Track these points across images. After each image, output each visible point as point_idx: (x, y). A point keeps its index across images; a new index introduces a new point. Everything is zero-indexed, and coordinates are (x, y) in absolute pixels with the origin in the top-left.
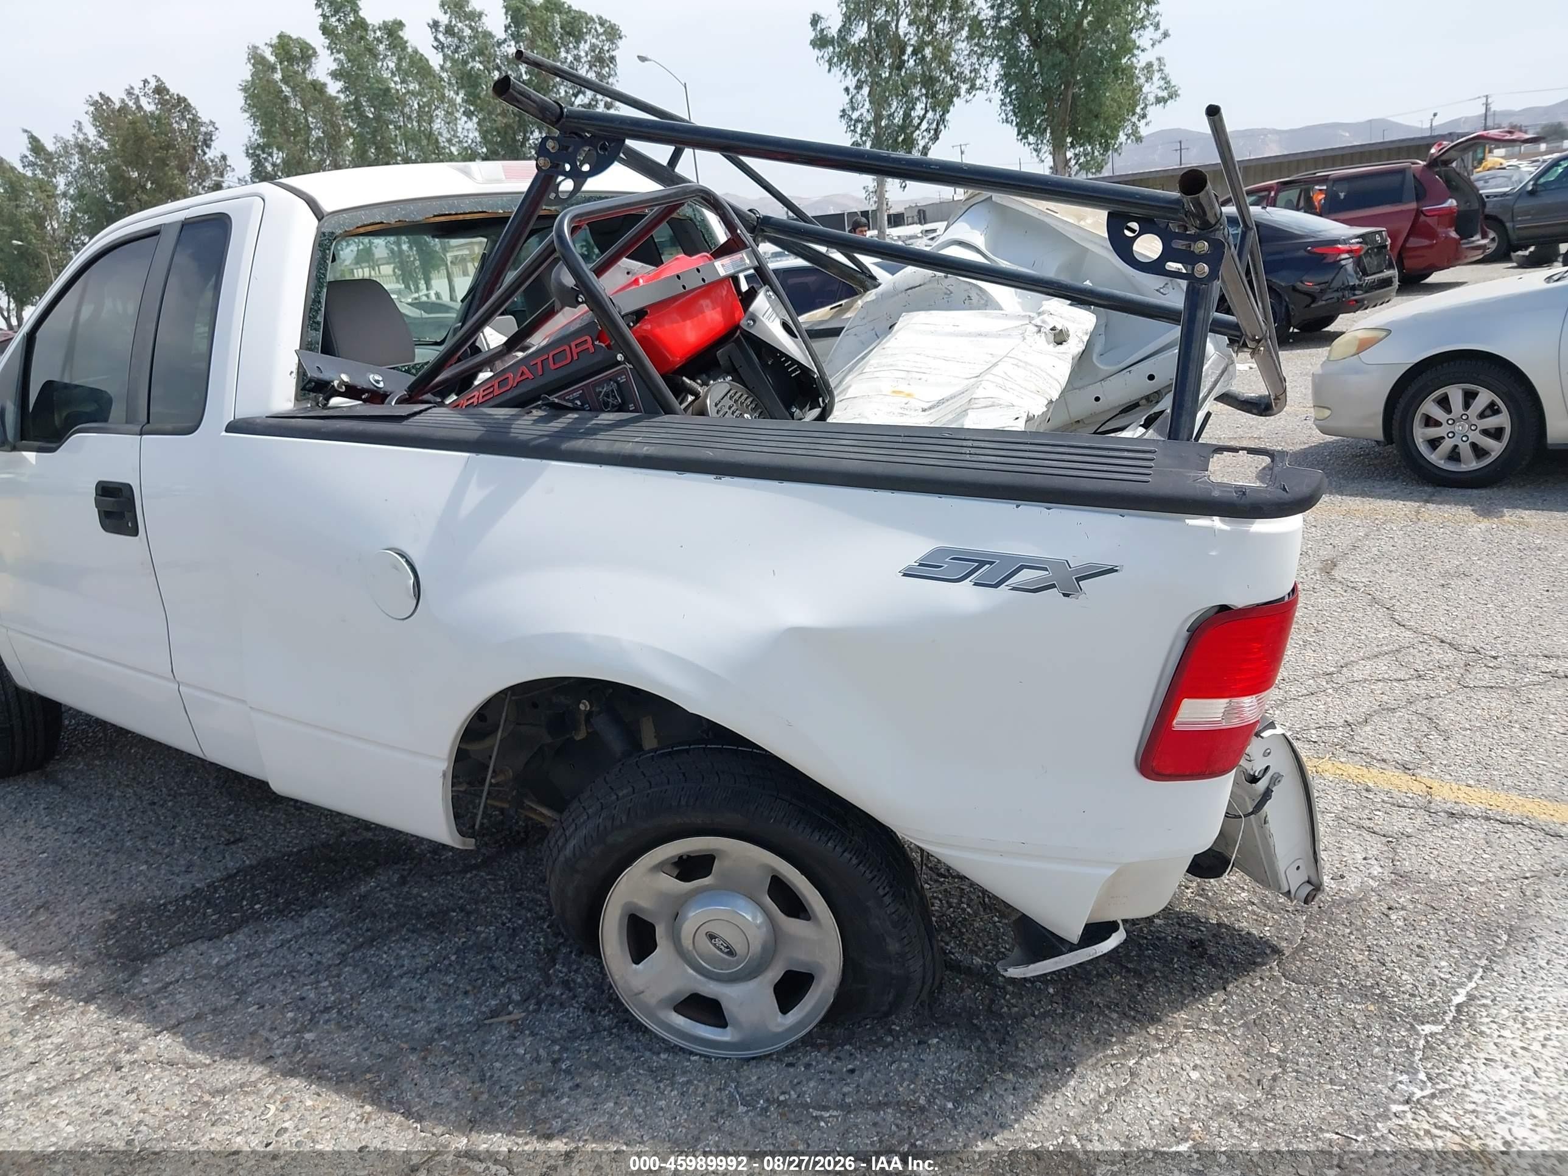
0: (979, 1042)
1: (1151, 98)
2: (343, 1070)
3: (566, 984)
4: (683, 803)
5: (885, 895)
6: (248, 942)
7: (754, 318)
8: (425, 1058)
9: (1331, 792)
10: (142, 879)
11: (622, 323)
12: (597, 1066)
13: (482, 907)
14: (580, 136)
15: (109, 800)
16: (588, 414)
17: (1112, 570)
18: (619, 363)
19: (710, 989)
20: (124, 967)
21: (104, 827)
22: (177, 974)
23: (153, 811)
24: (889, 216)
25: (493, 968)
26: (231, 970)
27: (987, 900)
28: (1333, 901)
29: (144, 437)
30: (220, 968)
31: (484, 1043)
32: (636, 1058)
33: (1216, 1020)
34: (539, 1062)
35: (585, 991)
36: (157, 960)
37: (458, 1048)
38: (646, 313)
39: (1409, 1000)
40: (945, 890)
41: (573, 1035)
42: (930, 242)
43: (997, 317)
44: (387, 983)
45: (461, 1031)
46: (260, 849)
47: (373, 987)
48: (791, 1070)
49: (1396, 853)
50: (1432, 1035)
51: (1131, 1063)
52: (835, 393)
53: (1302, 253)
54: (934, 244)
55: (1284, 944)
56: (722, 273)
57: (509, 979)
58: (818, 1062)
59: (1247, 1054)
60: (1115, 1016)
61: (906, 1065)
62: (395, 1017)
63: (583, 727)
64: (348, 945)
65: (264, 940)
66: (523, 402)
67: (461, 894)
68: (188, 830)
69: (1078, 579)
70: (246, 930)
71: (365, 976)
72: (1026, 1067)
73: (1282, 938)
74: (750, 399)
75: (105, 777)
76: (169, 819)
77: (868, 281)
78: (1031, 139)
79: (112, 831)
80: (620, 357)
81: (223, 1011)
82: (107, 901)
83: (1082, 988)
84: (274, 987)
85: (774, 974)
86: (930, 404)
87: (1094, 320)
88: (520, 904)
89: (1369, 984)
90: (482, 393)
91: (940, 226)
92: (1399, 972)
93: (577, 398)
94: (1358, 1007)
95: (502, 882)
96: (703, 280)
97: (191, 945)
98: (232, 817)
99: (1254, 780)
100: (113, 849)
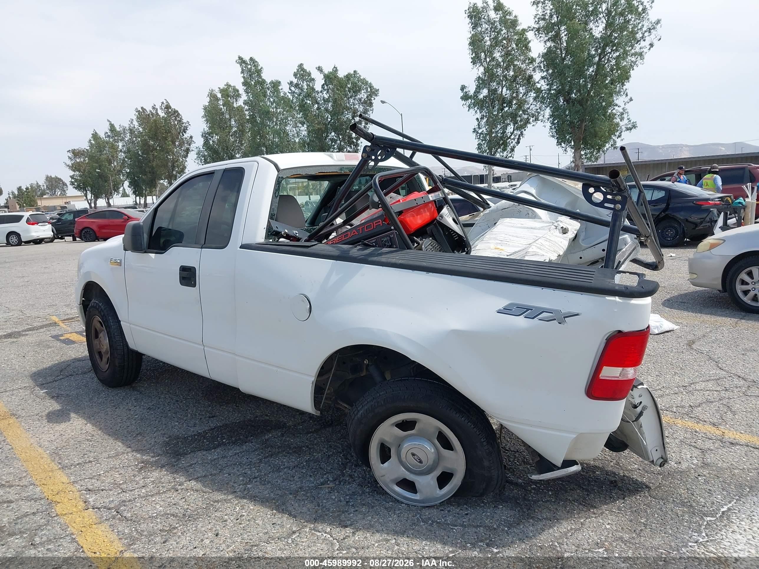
0: (519, 508)
1: (624, 128)
2: (264, 498)
3: (351, 476)
4: (406, 397)
5: (484, 441)
6: (222, 453)
7: (442, 217)
8: (296, 497)
9: (680, 431)
10: (176, 427)
11: (394, 215)
12: (364, 505)
13: (316, 447)
14: (379, 146)
15: (159, 398)
16: (378, 248)
17: (577, 315)
18: (392, 230)
19: (411, 477)
20: (174, 457)
21: (159, 408)
22: (195, 462)
23: (178, 404)
24: (494, 178)
25: (321, 468)
26: (216, 461)
27: (525, 460)
28: (675, 471)
29: (203, 249)
30: (212, 461)
31: (319, 494)
32: (380, 503)
33: (619, 509)
34: (341, 502)
35: (358, 479)
36: (186, 456)
37: (308, 495)
38: (403, 212)
39: (702, 508)
40: (508, 456)
41: (354, 494)
42: (513, 191)
43: (539, 222)
44: (279, 470)
45: (309, 489)
46: (223, 420)
47: (273, 472)
48: (442, 512)
49: (705, 456)
50: (710, 521)
51: (582, 521)
52: (472, 247)
53: (691, 204)
54: (515, 191)
55: (651, 485)
56: (431, 199)
57: (328, 473)
58: (453, 510)
59: (631, 521)
60: (576, 504)
61: (489, 514)
62: (283, 482)
63: (365, 370)
64: (262, 456)
65: (228, 452)
66: (353, 243)
67: (307, 441)
68: (193, 412)
69: (564, 317)
70: (221, 448)
71: (270, 467)
72: (538, 518)
73: (651, 483)
74: (439, 247)
75: (156, 390)
76: (184, 407)
77: (485, 205)
78: (563, 145)
79: (162, 409)
80: (392, 228)
81: (215, 475)
82: (164, 434)
83: (563, 493)
84: (234, 469)
85: (437, 473)
86: (510, 254)
87: (580, 225)
88: (331, 447)
89: (685, 501)
90: (337, 239)
91: (518, 183)
92: (699, 498)
93: (374, 243)
94: (680, 509)
95: (323, 438)
96: (424, 201)
97: (199, 452)
98: (210, 408)
99: (635, 407)
100: (164, 416)
